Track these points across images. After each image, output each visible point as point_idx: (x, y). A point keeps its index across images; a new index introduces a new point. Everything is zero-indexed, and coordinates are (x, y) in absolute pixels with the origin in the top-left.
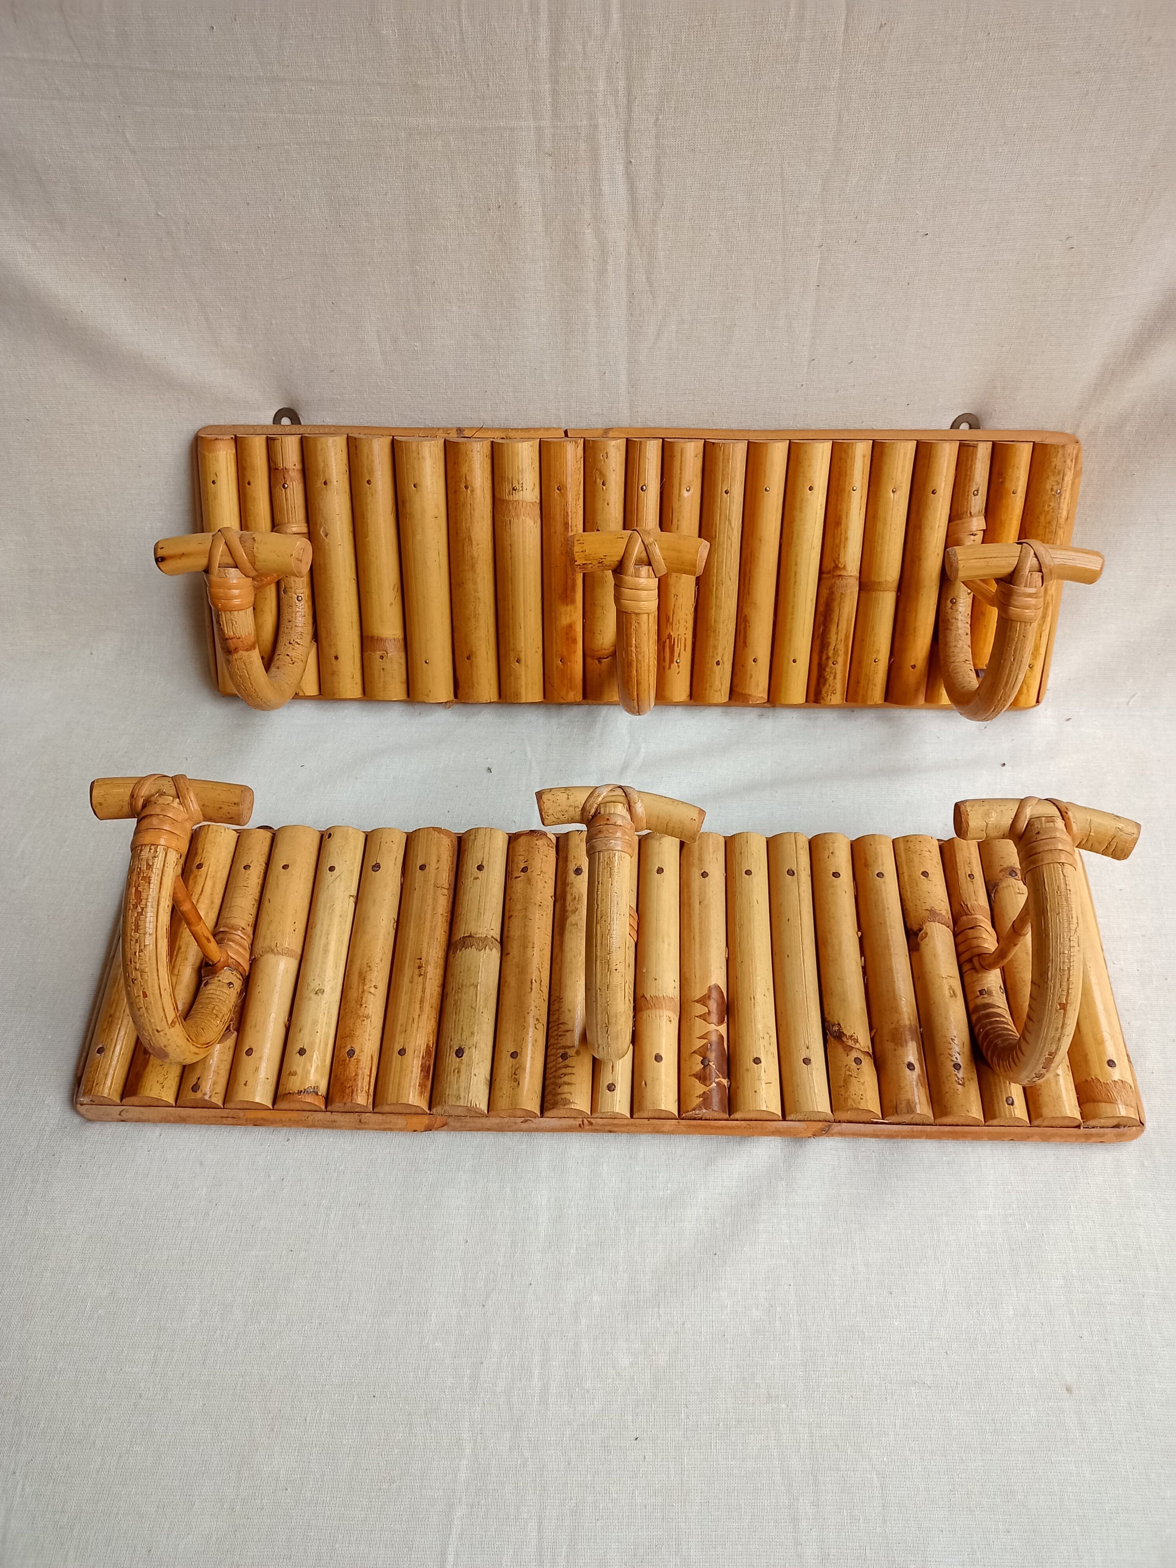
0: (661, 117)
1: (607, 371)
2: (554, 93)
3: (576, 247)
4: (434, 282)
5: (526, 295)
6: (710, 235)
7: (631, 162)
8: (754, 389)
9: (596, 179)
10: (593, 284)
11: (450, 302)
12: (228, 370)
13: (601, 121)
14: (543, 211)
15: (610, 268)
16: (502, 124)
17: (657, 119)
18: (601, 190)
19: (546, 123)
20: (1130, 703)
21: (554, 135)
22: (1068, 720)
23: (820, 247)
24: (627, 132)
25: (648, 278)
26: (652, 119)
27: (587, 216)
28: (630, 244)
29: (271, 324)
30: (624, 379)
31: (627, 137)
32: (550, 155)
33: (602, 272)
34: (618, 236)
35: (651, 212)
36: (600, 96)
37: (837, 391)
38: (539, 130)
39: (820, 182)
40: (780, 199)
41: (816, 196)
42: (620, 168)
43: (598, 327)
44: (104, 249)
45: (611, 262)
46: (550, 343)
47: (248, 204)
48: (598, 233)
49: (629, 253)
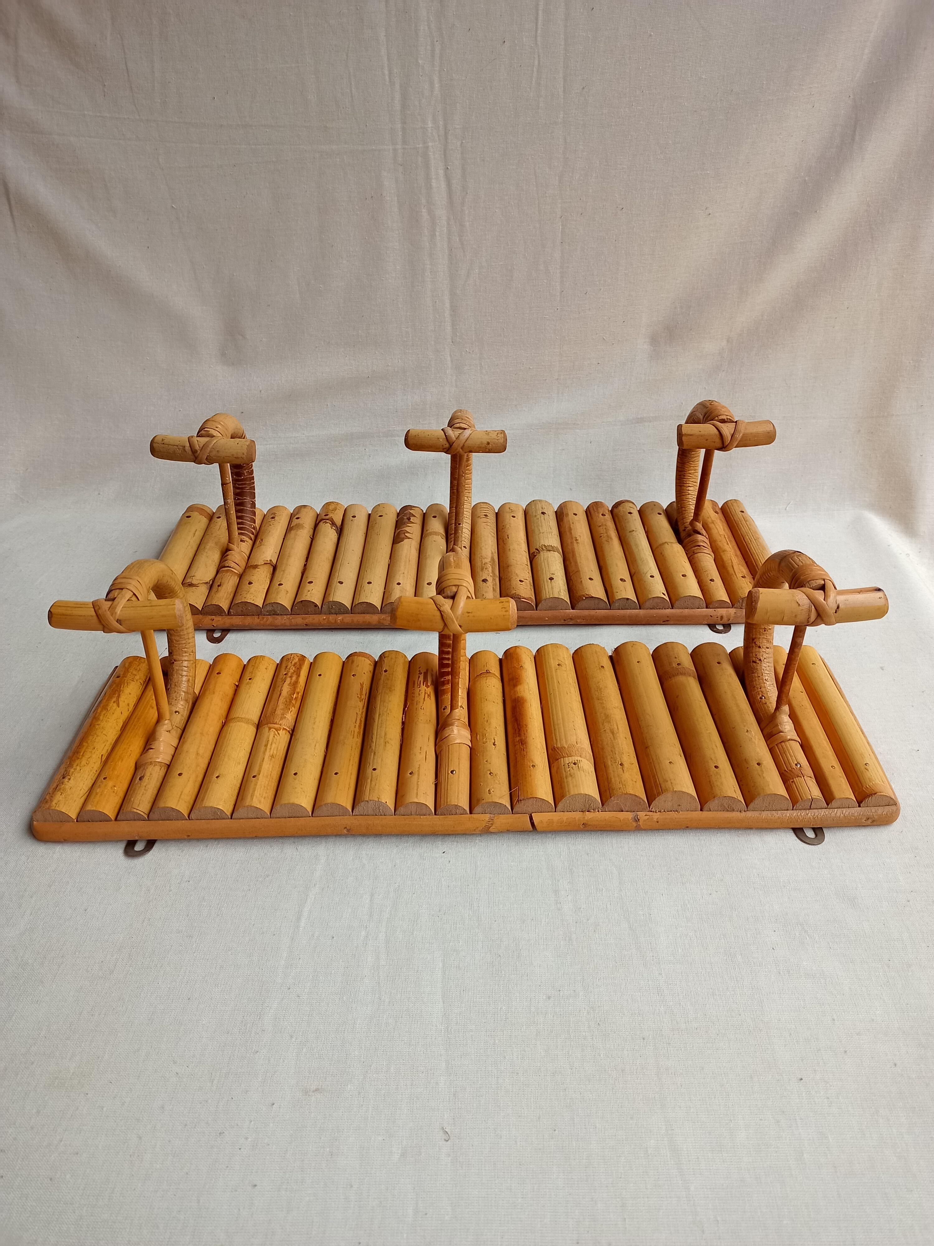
0: (464, 142)
1: (437, 301)
2: (404, 129)
3: (417, 221)
4: (333, 246)
5: (388, 252)
6: (495, 212)
7: (448, 168)
8: (528, 312)
9: (428, 178)
10: (427, 244)
11: (342, 258)
12: (204, 307)
13: (430, 144)
14: (398, 199)
15: (437, 234)
16: (374, 147)
17: (462, 143)
18: (431, 185)
19: (399, 147)
20: (787, 508)
21: (403, 154)
23: (561, 218)
24: (445, 151)
25: (460, 240)
26: (459, 144)
27: (424, 201)
28: (449, 219)
29: (234, 275)
30: (448, 305)
31: (445, 156)
32: (401, 165)
33: (433, 236)
34: (441, 213)
35: (461, 198)
36: (429, 130)
37: (579, 313)
38: (395, 150)
39: (557, 178)
40: (535, 189)
41: (556, 187)
42: (441, 172)
43: (431, 272)
44: (138, 228)
45: (438, 230)
46: (402, 283)
47: (226, 200)
48: (430, 212)
49: (448, 224)
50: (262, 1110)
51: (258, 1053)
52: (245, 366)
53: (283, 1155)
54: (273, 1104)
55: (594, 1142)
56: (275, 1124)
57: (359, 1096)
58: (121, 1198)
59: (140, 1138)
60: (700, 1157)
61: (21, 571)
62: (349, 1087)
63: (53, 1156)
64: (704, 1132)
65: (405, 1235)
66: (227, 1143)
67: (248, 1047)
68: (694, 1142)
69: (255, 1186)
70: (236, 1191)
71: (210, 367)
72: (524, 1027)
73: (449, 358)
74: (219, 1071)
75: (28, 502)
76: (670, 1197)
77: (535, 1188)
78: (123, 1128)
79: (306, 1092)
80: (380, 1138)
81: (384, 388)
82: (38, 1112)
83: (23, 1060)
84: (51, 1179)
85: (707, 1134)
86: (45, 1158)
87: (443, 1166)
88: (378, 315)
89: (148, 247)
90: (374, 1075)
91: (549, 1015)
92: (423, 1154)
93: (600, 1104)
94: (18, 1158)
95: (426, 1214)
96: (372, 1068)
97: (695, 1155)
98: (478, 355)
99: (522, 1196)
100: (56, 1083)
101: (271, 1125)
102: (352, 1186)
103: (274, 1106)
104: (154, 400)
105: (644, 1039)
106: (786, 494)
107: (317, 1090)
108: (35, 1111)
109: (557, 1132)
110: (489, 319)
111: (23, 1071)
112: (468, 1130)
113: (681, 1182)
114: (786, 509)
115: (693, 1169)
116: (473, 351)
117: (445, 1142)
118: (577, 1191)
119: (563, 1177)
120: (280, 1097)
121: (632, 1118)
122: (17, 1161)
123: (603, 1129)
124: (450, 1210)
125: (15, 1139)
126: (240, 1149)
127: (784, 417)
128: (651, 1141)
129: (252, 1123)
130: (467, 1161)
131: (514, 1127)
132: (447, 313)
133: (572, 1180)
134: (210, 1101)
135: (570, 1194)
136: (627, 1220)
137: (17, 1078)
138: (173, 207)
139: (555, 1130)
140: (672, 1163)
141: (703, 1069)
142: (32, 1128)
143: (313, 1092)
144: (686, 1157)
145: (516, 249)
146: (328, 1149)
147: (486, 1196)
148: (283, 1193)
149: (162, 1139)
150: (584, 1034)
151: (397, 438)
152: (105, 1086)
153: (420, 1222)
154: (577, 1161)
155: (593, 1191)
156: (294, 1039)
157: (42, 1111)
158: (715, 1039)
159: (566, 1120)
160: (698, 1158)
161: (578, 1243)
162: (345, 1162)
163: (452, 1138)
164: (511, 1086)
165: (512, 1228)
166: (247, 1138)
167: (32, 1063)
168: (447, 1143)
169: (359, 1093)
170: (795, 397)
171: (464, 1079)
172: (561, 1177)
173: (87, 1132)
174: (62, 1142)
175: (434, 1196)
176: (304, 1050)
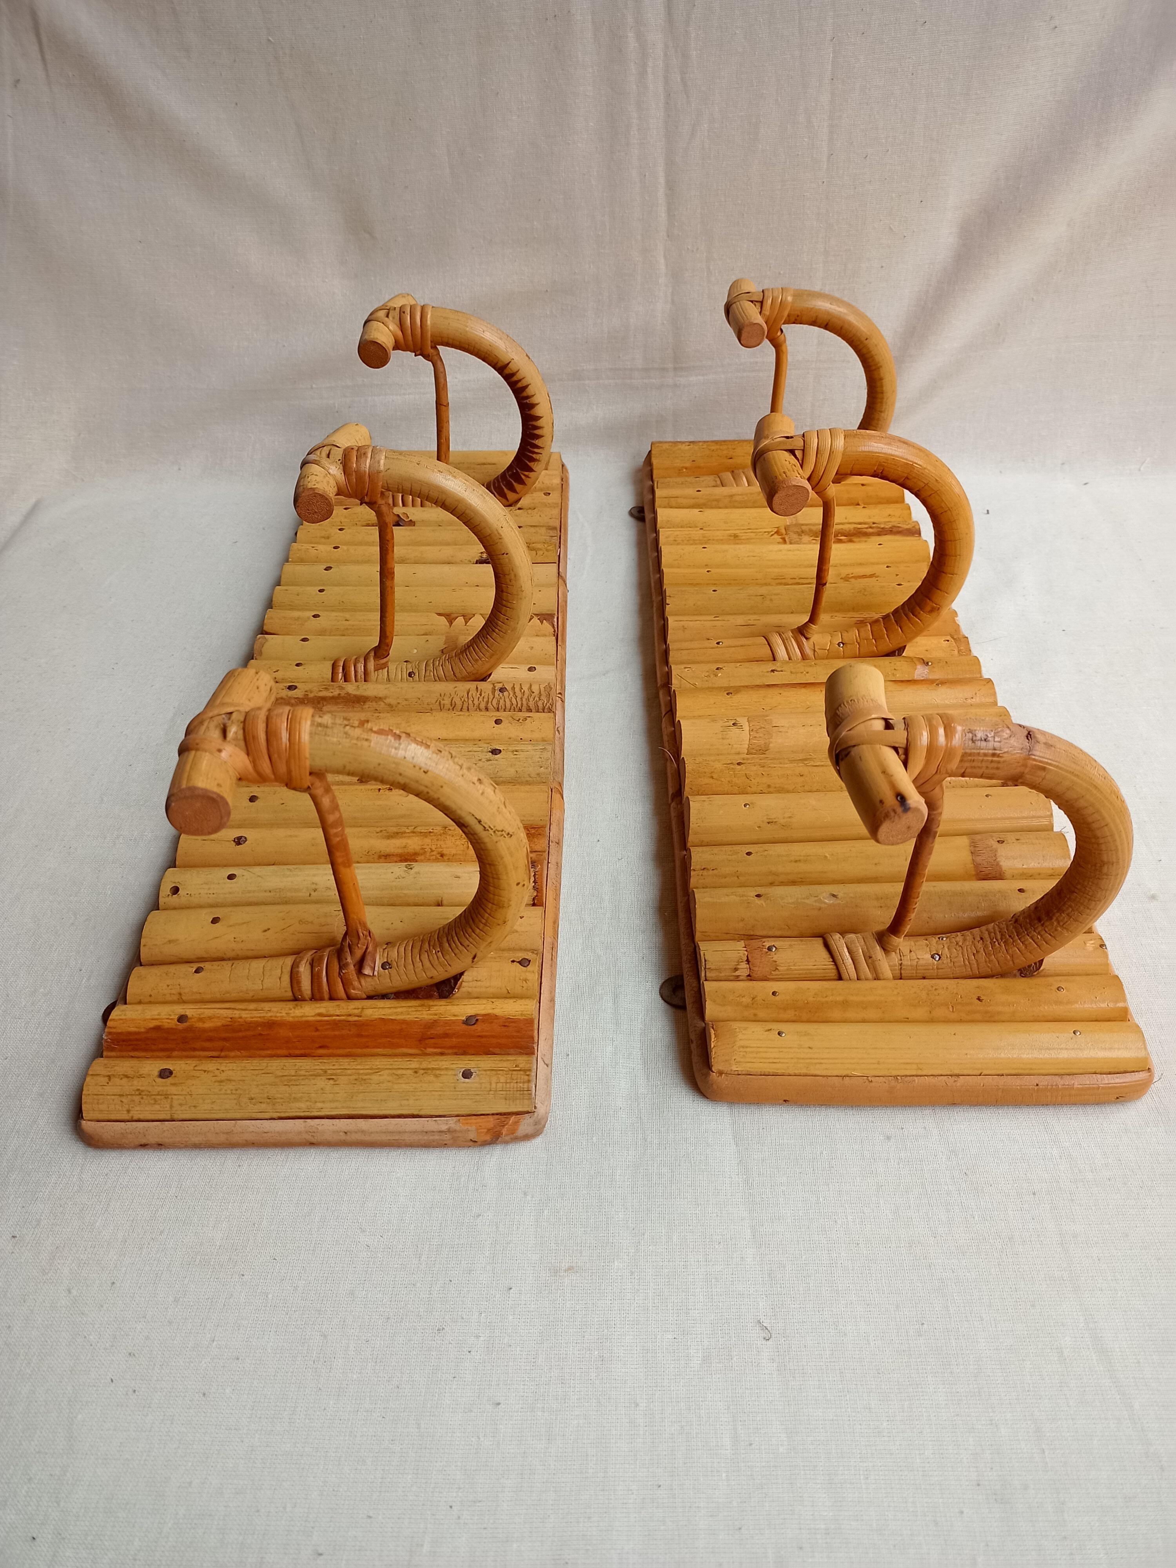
1: (647, 174)
3: (620, 51)
4: (498, 94)
5: (577, 101)
6: (735, 33)
8: (779, 187)
10: (634, 87)
11: (511, 112)
12: (316, 193)
14: (593, 18)
15: (649, 70)
20: (1142, 468)
22: (1085, 484)
23: (832, 41)
25: (682, 79)
27: (630, 20)
28: (666, 46)
29: (356, 143)
30: (662, 180)
33: (643, 73)
34: (656, 38)
35: (684, 14)
37: (855, 188)
43: (639, 129)
44: (221, 74)
45: (650, 64)
46: (597, 148)
47: (344, 27)
48: (639, 36)
49: (666, 55)
50: (495, 1297)
51: (481, 1217)
52: (373, 279)
53: (533, 1360)
54: (511, 1289)
55: (983, 1340)
56: (516, 1316)
57: (633, 1277)
58: (307, 1420)
59: (325, 1336)
60: (1141, 1360)
61: (82, 569)
62: (616, 1264)
63: (203, 1362)
64: (1141, 1324)
65: (724, 1475)
66: (450, 1343)
67: (465, 1209)
68: (1128, 1339)
69: (499, 1404)
70: (471, 1411)
71: (324, 282)
72: (858, 1178)
73: (662, 261)
74: (428, 1243)
75: (83, 481)
76: (1106, 1419)
77: (906, 1407)
78: (298, 1323)
79: (555, 1272)
80: (670, 1337)
81: (569, 307)
82: (176, 1300)
83: (148, 1228)
84: (204, 1394)
85: (1147, 1328)
86: (192, 1365)
87: (766, 1376)
88: (561, 197)
89: (237, 104)
90: (650, 1247)
91: (892, 1161)
92: (735, 1359)
93: (984, 1287)
94: (154, 1365)
95: (751, 1445)
96: (646, 1237)
97: (1134, 1357)
98: (705, 254)
99: (887, 1419)
100: (198, 1260)
101: (511, 1317)
102: (637, 1405)
103: (511, 1291)
104: (248, 332)
105: (1034, 1194)
106: (1140, 449)
107: (570, 1268)
108: (171, 1299)
109: (925, 1326)
110: (723, 199)
111: (149, 1244)
112: (795, 1324)
113: (1119, 1397)
114: (1140, 470)
115: (1134, 1378)
116: (697, 249)
117: (764, 1342)
118: (966, 1410)
119: (944, 1390)
120: (519, 1278)
121: (1033, 1306)
122: (153, 1369)
123: (993, 1322)
124: (785, 1439)
125: (147, 1338)
126: (470, 1352)
127: (1140, 336)
128: (1066, 1338)
129: (483, 1315)
130: (801, 1368)
131: (863, 1320)
132: (661, 192)
133: (958, 1394)
134: (418, 1285)
135: (957, 1415)
136: (1047, 1452)
137: (141, 1254)
138: (269, 40)
139: (923, 1324)
140: (1102, 1368)
141: (1127, 1236)
142: (170, 1323)
143: (565, 1271)
144: (1121, 1361)
145: (764, 92)
146: (596, 1353)
147: (835, 1418)
148: (540, 1414)
149: (355, 1338)
150: (946, 1188)
151: (587, 382)
152: (266, 1264)
153: (743, 1456)
154: (962, 1367)
155: (990, 1410)
156: (529, 1198)
157: (181, 1300)
158: (1138, 1194)
159: (937, 1309)
160: (1139, 1362)
161: (979, 1485)
162: (623, 1370)
163: (773, 1336)
164: (850, 1262)
165: (880, 1464)
166: (478, 1337)
167: (162, 1232)
168: (768, 1343)
169: (632, 1273)
170: (1158, 305)
171: (781, 1252)
172: (940, 1390)
173: (249, 1329)
174: (215, 1343)
175: (758, 1419)
176: (546, 1212)
